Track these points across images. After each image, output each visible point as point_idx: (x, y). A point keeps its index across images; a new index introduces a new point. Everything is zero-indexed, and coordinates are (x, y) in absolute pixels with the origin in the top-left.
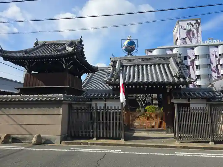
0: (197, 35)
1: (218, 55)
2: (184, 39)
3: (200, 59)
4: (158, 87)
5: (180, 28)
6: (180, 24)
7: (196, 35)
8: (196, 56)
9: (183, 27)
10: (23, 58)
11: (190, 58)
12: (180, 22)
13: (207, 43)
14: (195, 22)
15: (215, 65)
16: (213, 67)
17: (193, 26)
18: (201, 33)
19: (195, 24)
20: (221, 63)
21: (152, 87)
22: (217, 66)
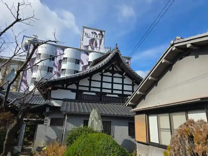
0: (100, 46)
2: (86, 46)
5: (84, 34)
6: (85, 31)
7: (98, 46)
9: (87, 34)
12: (85, 29)
17: (97, 36)
18: (103, 45)
19: (99, 34)
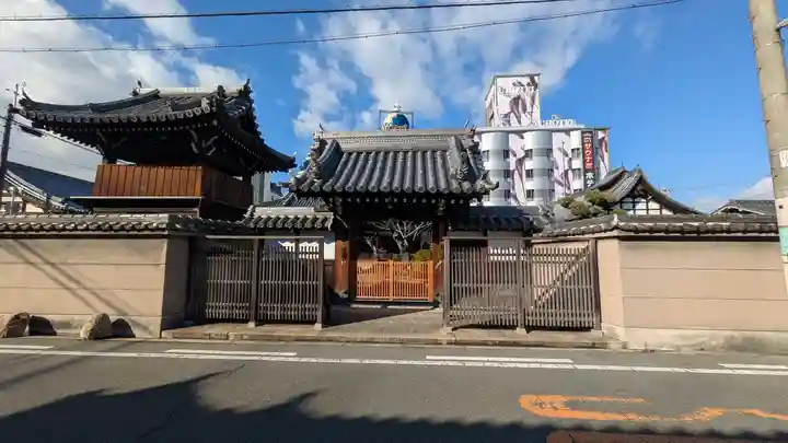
0: (532, 108)
1: (569, 152)
2: (507, 116)
3: (534, 158)
4: (415, 201)
7: (529, 109)
8: (527, 152)
9: (505, 90)
10: (92, 124)
11: (515, 155)
13: (550, 125)
14: (528, 80)
15: (561, 171)
16: (557, 174)
17: (524, 90)
19: (528, 84)
20: (574, 167)
21: (400, 201)
22: (566, 172)
